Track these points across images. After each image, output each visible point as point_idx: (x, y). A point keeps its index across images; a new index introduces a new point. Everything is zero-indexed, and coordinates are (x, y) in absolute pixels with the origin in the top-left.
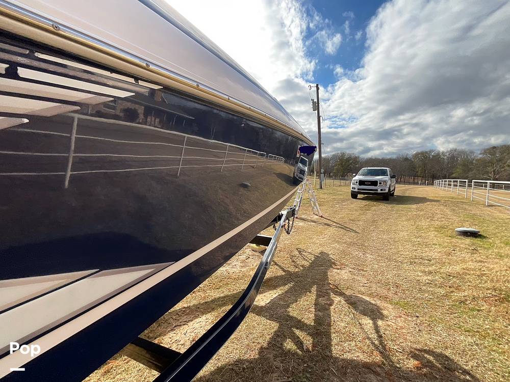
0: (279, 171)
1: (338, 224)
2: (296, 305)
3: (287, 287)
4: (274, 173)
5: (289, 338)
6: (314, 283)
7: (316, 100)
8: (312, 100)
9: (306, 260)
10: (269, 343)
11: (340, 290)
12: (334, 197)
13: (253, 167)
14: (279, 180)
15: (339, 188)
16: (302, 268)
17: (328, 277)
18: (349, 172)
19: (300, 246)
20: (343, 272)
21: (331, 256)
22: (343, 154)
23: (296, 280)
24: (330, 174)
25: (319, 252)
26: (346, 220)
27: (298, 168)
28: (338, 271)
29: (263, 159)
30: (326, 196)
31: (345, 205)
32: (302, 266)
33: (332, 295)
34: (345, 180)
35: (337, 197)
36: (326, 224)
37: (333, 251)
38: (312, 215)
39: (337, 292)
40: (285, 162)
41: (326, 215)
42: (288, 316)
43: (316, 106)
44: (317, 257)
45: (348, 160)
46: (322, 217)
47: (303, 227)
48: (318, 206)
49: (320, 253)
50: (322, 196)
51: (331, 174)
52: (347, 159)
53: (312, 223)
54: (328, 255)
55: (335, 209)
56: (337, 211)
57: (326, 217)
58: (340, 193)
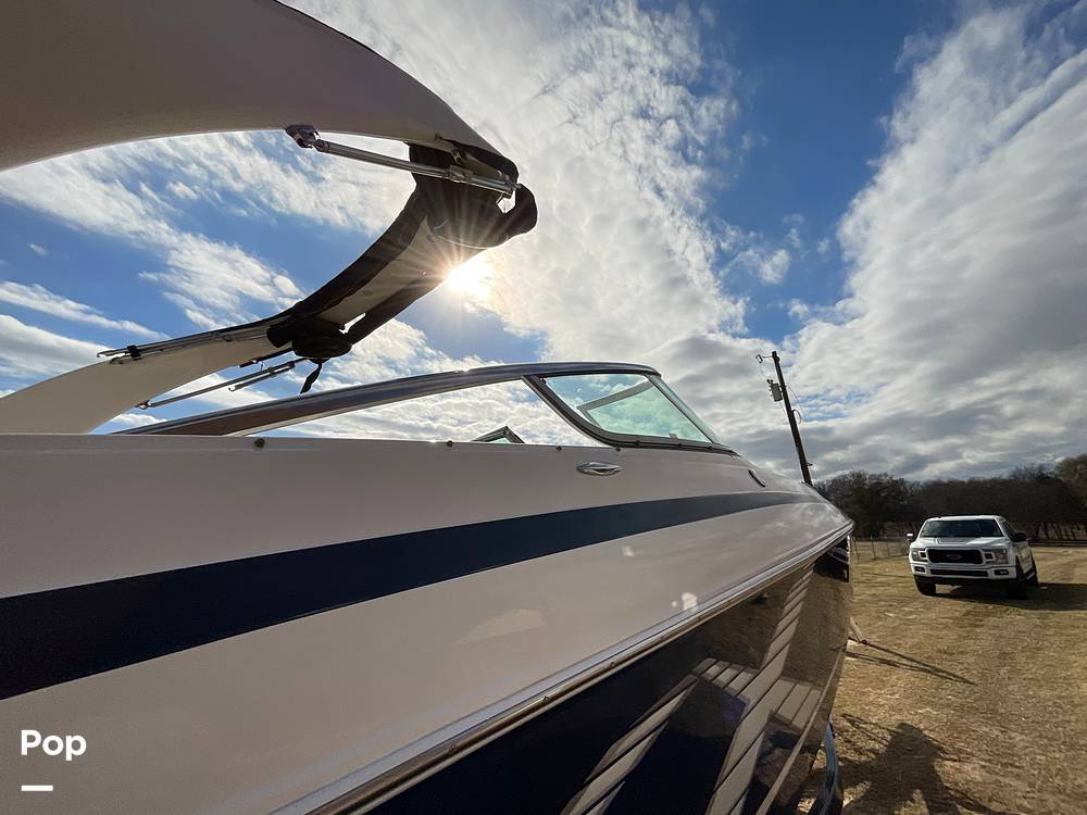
1: (912, 660)
3: (860, 789)
6: (913, 786)
7: (777, 381)
8: (768, 381)
9: (875, 740)
11: (975, 801)
15: (877, 567)
16: (873, 756)
17: (937, 775)
19: (847, 710)
20: (968, 767)
22: (859, 477)
23: (873, 777)
25: (895, 724)
26: (930, 651)
28: (957, 765)
31: (911, 613)
32: (873, 751)
33: (962, 810)
35: (880, 590)
39: (969, 804)
41: (873, 639)
43: (780, 391)
44: (897, 737)
45: (877, 489)
46: (865, 642)
49: (900, 726)
52: (872, 488)
55: (889, 623)
56: (895, 627)
57: (876, 644)
58: (884, 579)
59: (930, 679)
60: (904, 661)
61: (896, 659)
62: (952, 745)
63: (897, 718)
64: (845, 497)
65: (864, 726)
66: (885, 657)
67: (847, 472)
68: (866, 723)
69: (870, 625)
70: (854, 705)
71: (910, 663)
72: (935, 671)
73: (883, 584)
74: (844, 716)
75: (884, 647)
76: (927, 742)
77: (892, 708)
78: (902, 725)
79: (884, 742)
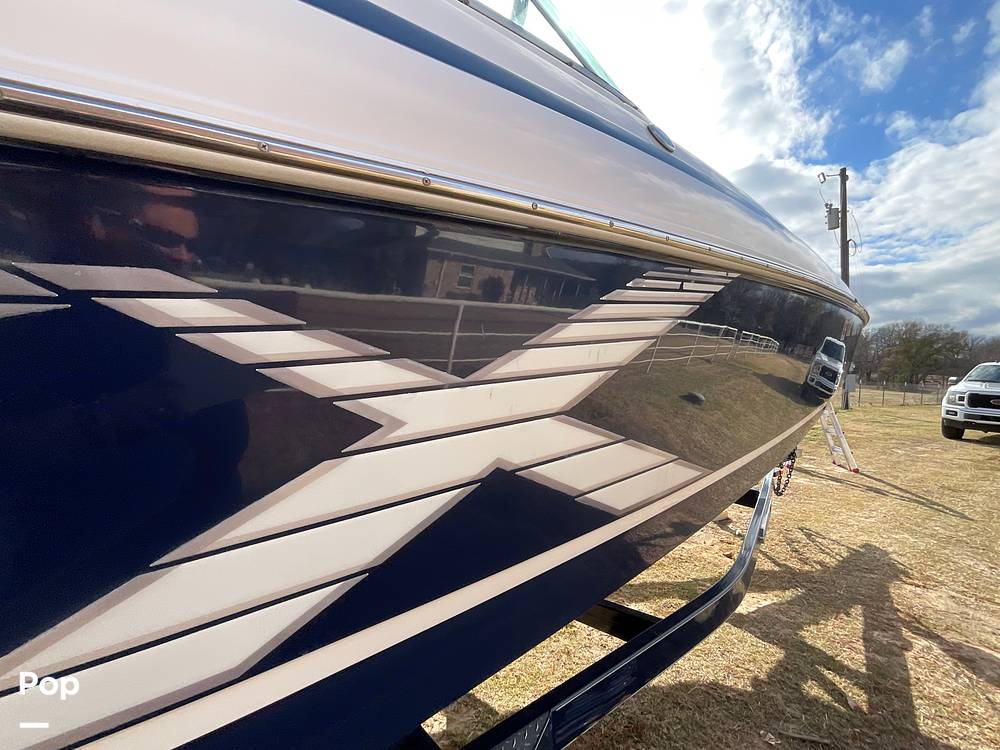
0: (767, 370)
1: (907, 492)
2: (819, 630)
3: (789, 594)
4: (755, 374)
5: (812, 680)
6: (856, 601)
7: (837, 205)
8: (826, 205)
9: (828, 554)
10: (770, 676)
11: (928, 628)
12: (888, 430)
13: (708, 361)
14: (768, 390)
15: (902, 412)
16: (819, 567)
17: (890, 597)
18: (931, 372)
19: (807, 525)
20: (932, 594)
21: (894, 556)
22: (913, 328)
23: (809, 586)
24: (869, 375)
25: (859, 543)
26: (932, 486)
27: (817, 363)
28: (919, 590)
29: (729, 345)
30: (862, 427)
31: (924, 452)
32: (820, 563)
33: (906, 633)
34: (916, 391)
35: (896, 430)
36: (870, 489)
37: (898, 546)
38: (829, 465)
39: (918, 629)
40: (781, 351)
41: (869, 469)
42: (802, 643)
43: (838, 218)
44: (855, 555)
45: (931, 340)
46: (856, 471)
47: (807, 488)
48: (846, 446)
49: (864, 546)
50: (850, 425)
51: (874, 376)
52: (925, 339)
53: (831, 482)
54: (886, 554)
55: (894, 458)
56: (899, 462)
57: (869, 474)
58: (907, 422)
59: (921, 509)
60: (896, 492)
61: (887, 488)
62: (920, 572)
63: (864, 538)
64: (889, 346)
65: (820, 540)
66: (874, 486)
67: (900, 321)
68: (825, 538)
69: (869, 457)
70: (818, 521)
71: (901, 494)
72: (930, 504)
73: (902, 425)
74: (801, 529)
75: (878, 477)
76: (891, 565)
77: (862, 529)
78: (866, 546)
79: (838, 557)
